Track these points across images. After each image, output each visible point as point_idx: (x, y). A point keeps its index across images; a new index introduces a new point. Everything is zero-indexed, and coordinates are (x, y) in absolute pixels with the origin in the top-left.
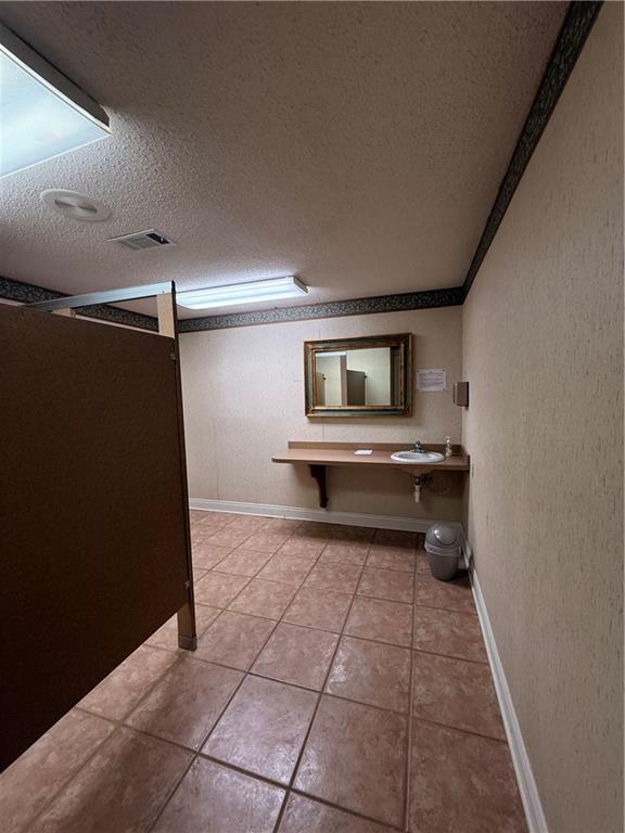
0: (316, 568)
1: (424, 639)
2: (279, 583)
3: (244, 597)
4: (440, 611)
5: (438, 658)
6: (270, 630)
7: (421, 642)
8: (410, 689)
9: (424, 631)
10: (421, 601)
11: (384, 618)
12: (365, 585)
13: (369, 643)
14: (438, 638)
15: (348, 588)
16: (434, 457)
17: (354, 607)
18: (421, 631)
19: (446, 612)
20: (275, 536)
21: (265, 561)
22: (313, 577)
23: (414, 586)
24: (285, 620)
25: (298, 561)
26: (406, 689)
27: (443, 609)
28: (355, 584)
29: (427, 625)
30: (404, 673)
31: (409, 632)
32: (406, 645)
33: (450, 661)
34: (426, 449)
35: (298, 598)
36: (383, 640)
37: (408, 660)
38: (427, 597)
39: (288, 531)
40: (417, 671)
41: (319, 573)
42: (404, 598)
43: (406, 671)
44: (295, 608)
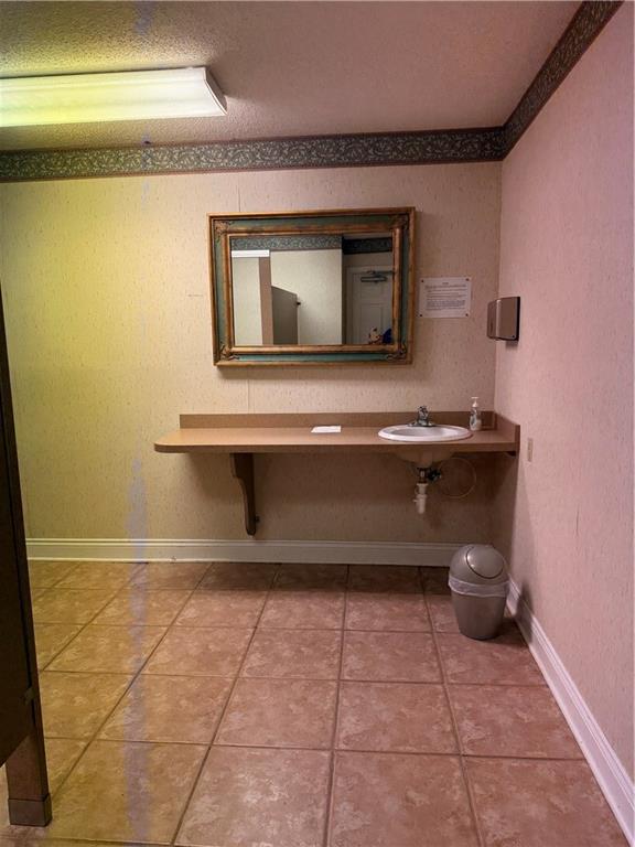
0: (256, 644)
1: (474, 736)
2: (191, 677)
3: (128, 710)
4: (489, 689)
5: (506, 763)
6: (197, 762)
7: (472, 742)
8: (473, 820)
9: (472, 724)
10: (454, 676)
11: (400, 713)
12: (353, 662)
13: (384, 758)
14: (497, 731)
15: (324, 670)
16: (450, 433)
17: (345, 702)
18: (467, 725)
19: (498, 689)
20: (163, 595)
21: (153, 642)
22: (255, 660)
23: (437, 654)
24: (222, 742)
25: (220, 634)
26: (468, 822)
27: (492, 685)
28: (336, 661)
29: (474, 714)
30: (458, 796)
31: (449, 728)
32: (449, 751)
33: (525, 764)
34: (436, 420)
35: (236, 699)
36: (408, 748)
37: (458, 774)
38: (463, 669)
39: (186, 584)
40: (477, 789)
41: (264, 650)
42: (426, 676)
43: (459, 792)
44: (234, 718)
